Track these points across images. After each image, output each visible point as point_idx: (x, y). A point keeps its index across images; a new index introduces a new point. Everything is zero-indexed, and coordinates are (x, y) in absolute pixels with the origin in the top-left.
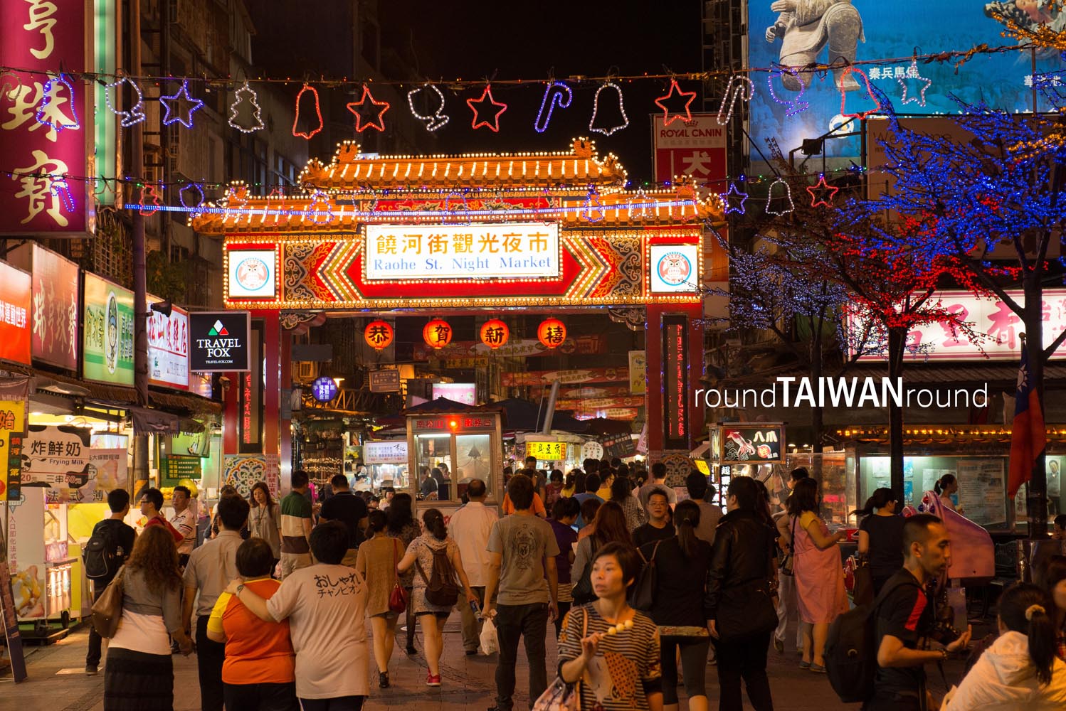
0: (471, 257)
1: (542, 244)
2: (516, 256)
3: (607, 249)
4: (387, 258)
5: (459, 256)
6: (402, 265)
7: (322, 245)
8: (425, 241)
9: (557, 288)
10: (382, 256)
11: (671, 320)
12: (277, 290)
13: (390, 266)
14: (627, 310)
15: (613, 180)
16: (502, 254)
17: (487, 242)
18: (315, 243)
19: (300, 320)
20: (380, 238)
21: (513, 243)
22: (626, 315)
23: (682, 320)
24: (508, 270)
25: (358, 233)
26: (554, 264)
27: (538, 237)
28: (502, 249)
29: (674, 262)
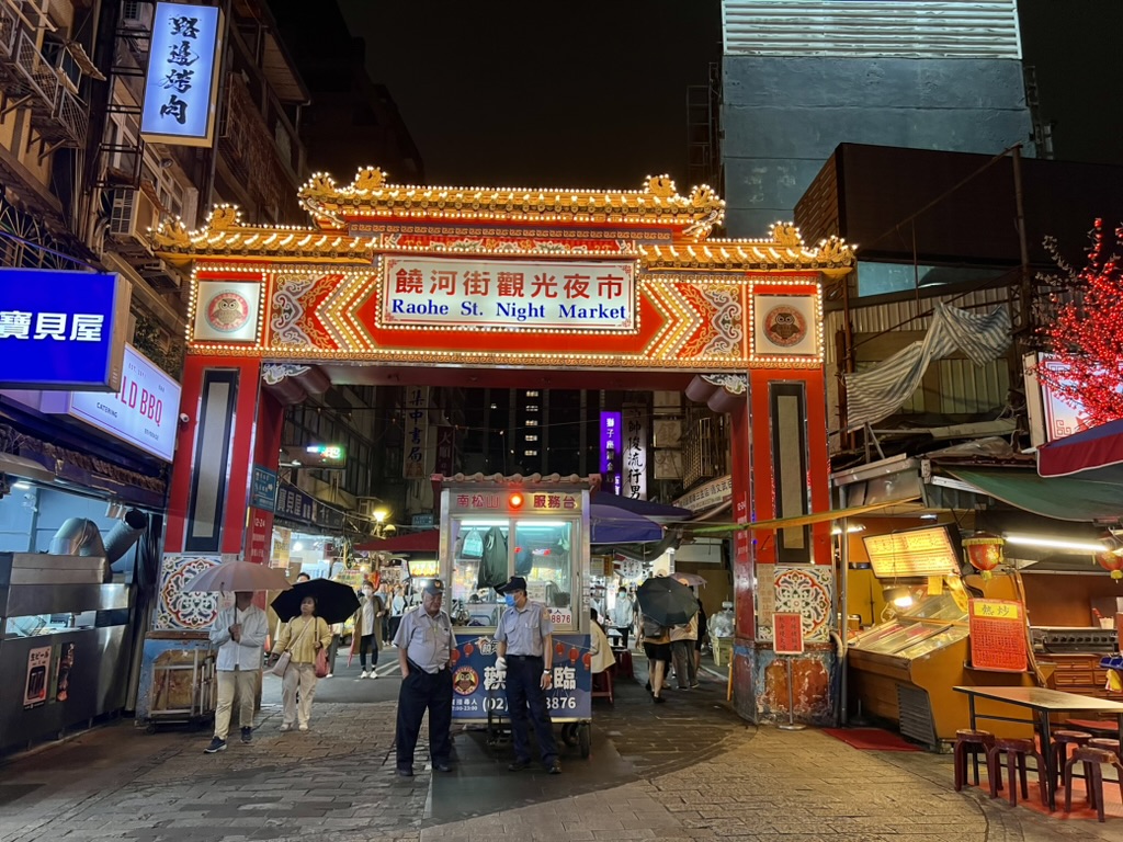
0: (521, 303)
1: (615, 289)
2: (581, 303)
3: (697, 298)
4: (410, 298)
5: (504, 300)
6: (430, 308)
7: (325, 279)
8: (460, 280)
9: (633, 345)
10: (401, 296)
11: (779, 390)
12: (259, 332)
13: (413, 309)
16: (561, 299)
17: (543, 284)
18: (316, 275)
19: (289, 373)
20: (401, 272)
21: (577, 287)
22: (721, 382)
23: (796, 390)
24: (569, 320)
25: (373, 265)
26: (629, 314)
27: (610, 281)
28: (562, 293)
29: (784, 316)
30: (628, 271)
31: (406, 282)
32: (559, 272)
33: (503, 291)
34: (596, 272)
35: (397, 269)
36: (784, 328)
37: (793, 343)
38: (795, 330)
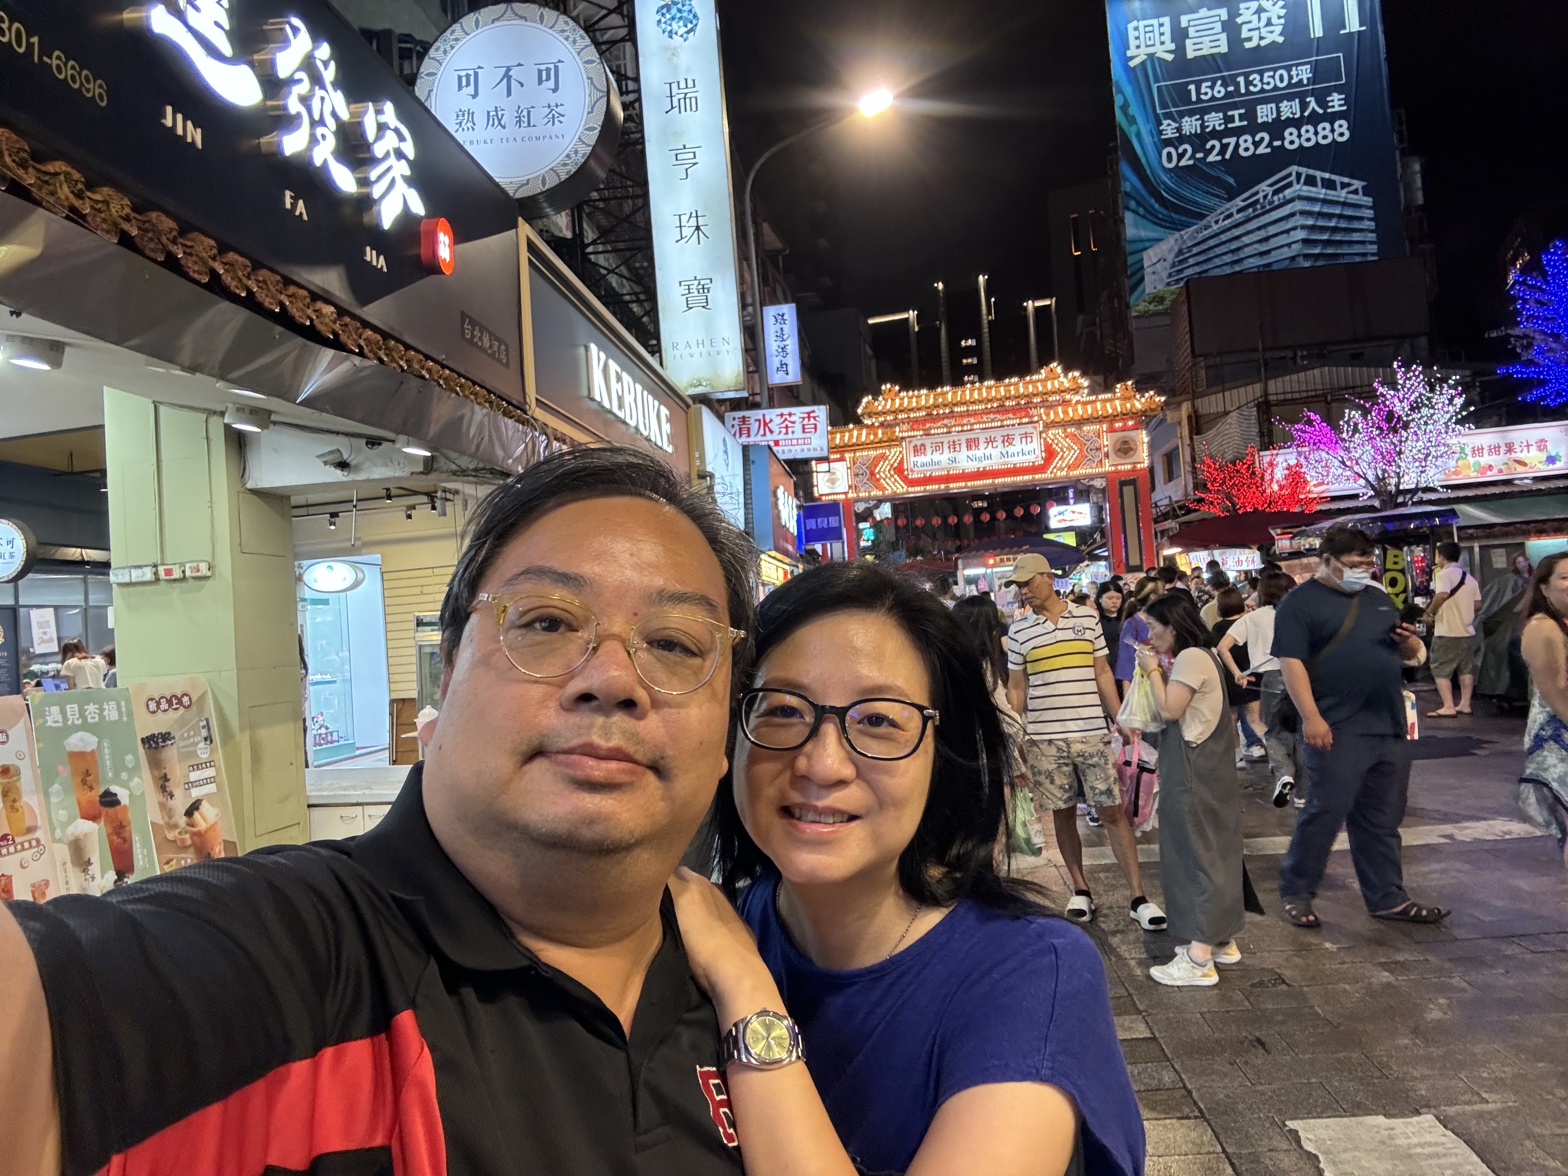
0: (979, 453)
1: (1029, 439)
2: (1011, 449)
3: (1075, 439)
4: (921, 459)
5: (970, 453)
6: (932, 463)
7: (877, 455)
8: (946, 446)
9: (1042, 469)
10: (917, 458)
11: (1123, 484)
12: (850, 487)
13: (923, 465)
14: (1092, 479)
15: (1076, 390)
16: (1000, 448)
17: (990, 441)
18: (873, 453)
19: (867, 505)
20: (915, 446)
21: (1008, 440)
22: (1091, 483)
23: (1133, 482)
24: (1006, 459)
25: (900, 445)
26: (1038, 452)
27: (1026, 435)
28: (1000, 445)
29: (1125, 442)
30: (1035, 428)
31: (919, 450)
32: (998, 434)
33: (969, 448)
34: (1018, 432)
35: (913, 444)
36: (1125, 449)
37: (1132, 456)
38: (1131, 449)
